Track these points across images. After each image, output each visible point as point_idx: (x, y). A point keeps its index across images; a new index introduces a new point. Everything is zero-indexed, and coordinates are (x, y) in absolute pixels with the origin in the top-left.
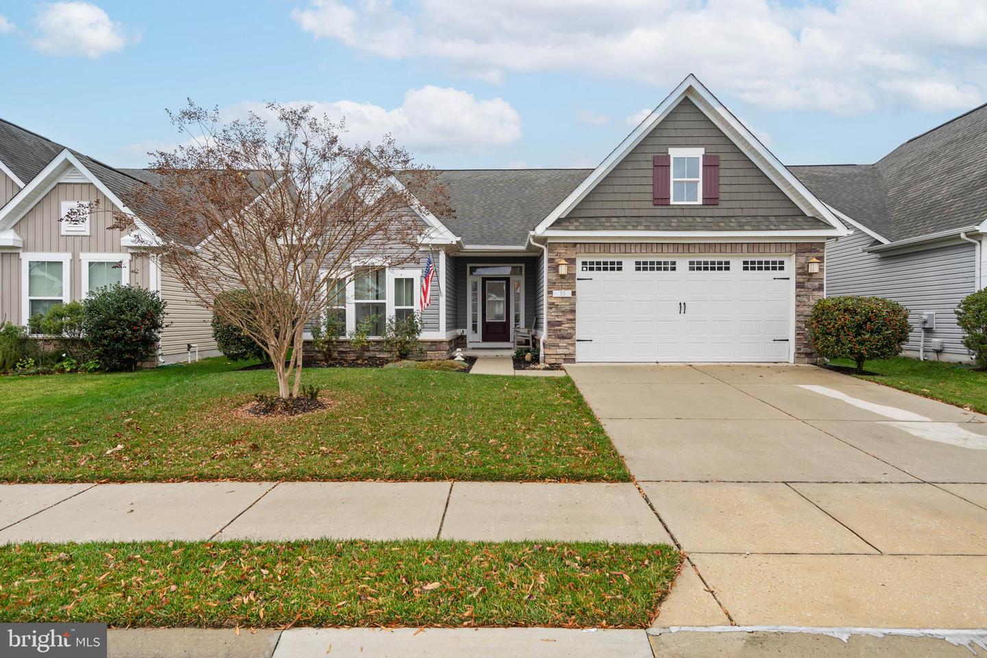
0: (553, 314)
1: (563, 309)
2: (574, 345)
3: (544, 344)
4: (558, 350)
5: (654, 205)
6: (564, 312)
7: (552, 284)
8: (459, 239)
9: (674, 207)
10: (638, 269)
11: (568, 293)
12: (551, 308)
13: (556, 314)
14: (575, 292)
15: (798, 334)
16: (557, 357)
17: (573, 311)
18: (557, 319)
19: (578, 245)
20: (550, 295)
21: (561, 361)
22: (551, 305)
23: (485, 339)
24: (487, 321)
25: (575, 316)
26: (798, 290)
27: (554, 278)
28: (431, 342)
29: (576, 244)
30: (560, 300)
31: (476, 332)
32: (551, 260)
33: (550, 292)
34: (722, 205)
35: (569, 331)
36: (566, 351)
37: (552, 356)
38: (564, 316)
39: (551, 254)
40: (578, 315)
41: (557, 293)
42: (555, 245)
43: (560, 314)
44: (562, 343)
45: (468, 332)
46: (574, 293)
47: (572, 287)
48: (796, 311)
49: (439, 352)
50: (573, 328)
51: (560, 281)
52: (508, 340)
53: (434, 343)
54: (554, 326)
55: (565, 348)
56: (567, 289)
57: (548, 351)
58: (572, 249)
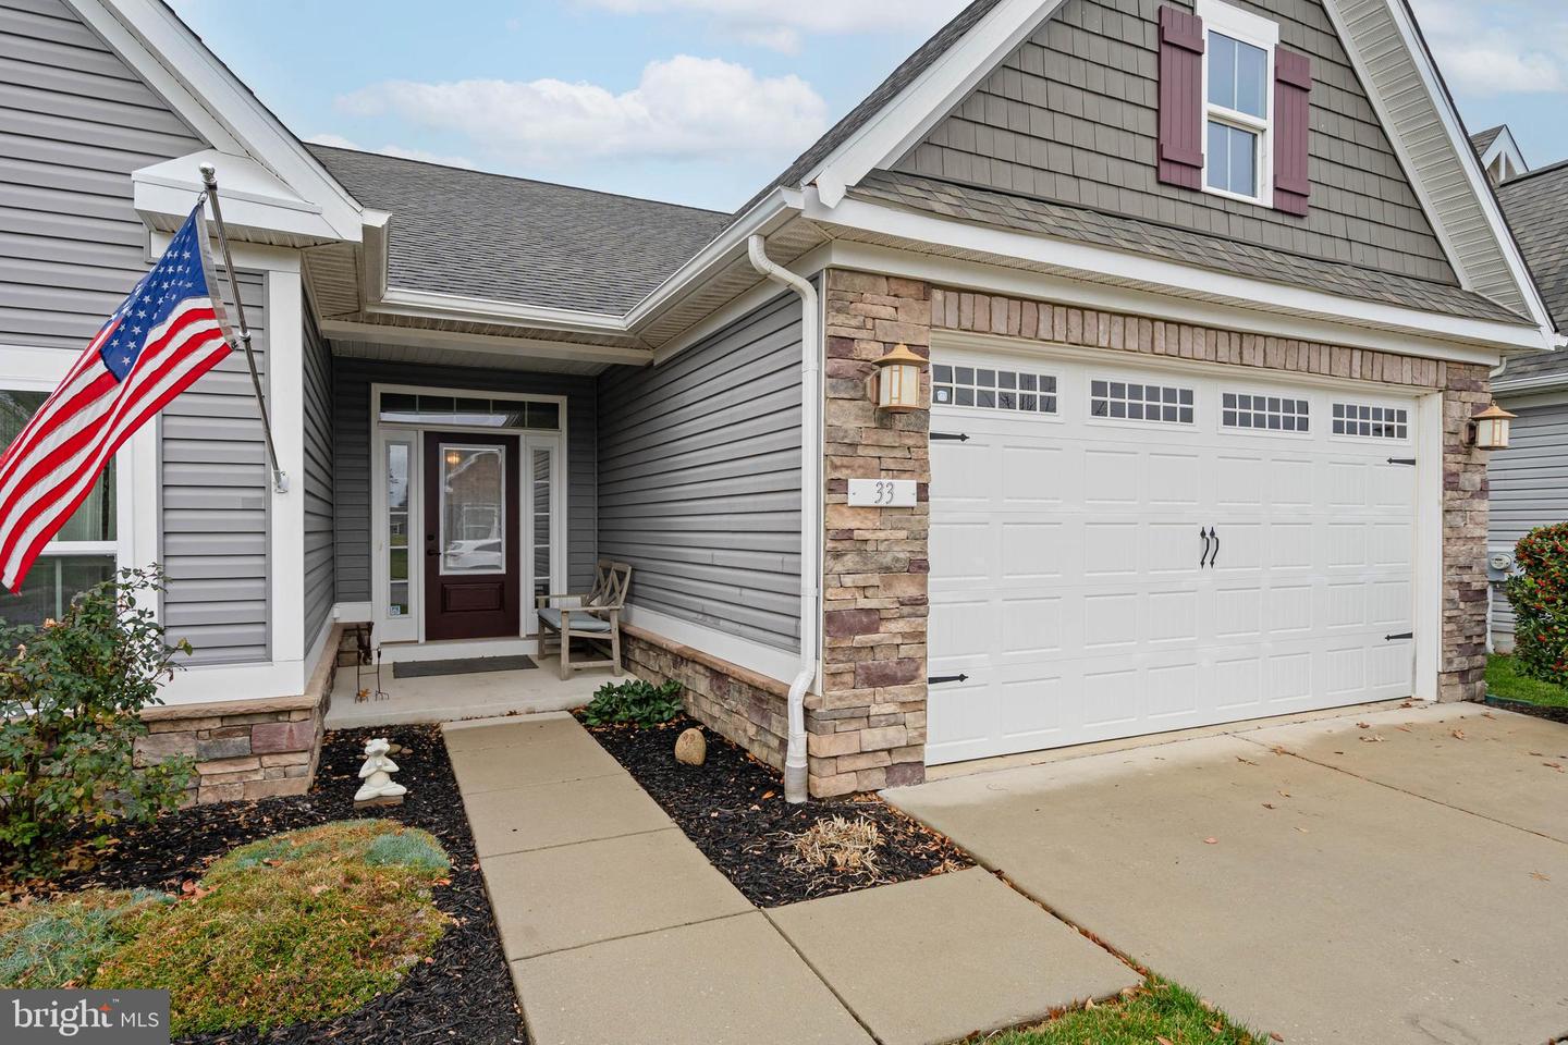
0: (848, 580)
1: (887, 560)
2: (919, 705)
3: (807, 711)
4: (866, 733)
5: (1160, 183)
6: (888, 569)
7: (843, 452)
8: (379, 219)
9: (1211, 202)
10: (1098, 409)
11: (903, 492)
12: (837, 555)
13: (860, 579)
14: (926, 485)
15: (1449, 619)
16: (862, 763)
17: (919, 567)
18: (863, 603)
19: (938, 295)
20: (837, 498)
21: (877, 779)
22: (841, 542)
23: (434, 632)
24: (442, 572)
25: (924, 585)
26: (1449, 493)
27: (852, 420)
28: (222, 718)
29: (929, 286)
30: (873, 520)
31: (404, 610)
32: (839, 346)
33: (836, 486)
34: (1316, 220)
35: (905, 651)
36: (895, 736)
37: (844, 765)
38: (888, 586)
39: (841, 319)
40: (937, 585)
41: (863, 491)
42: (859, 281)
43: (875, 579)
44: (882, 702)
45: (374, 610)
46: (923, 491)
47: (915, 467)
48: (1445, 556)
49: (267, 760)
50: (919, 637)
51: (873, 437)
52: (511, 629)
53: (237, 720)
54: (852, 631)
55: (893, 721)
56: (901, 472)
57: (826, 745)
58: (917, 306)
